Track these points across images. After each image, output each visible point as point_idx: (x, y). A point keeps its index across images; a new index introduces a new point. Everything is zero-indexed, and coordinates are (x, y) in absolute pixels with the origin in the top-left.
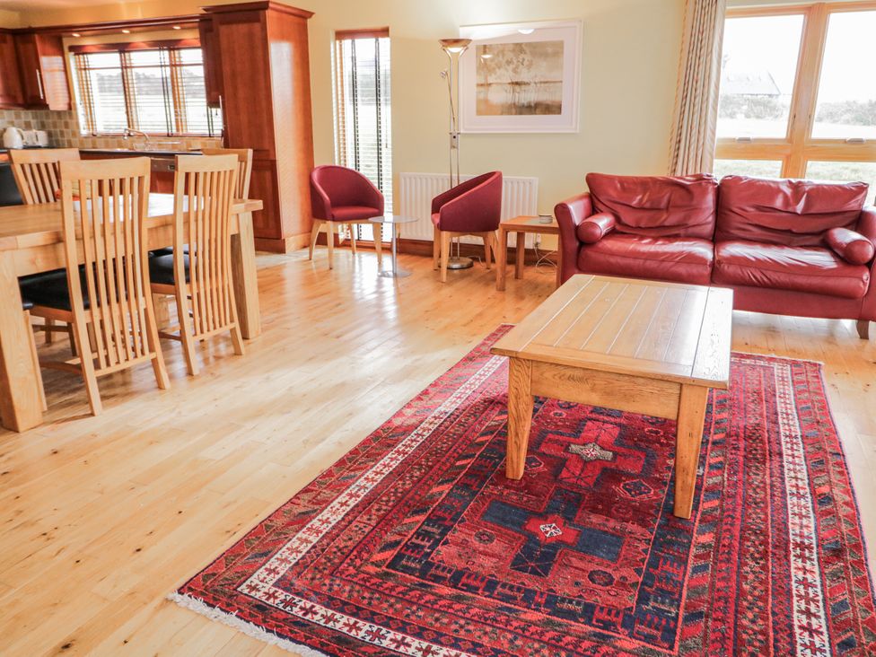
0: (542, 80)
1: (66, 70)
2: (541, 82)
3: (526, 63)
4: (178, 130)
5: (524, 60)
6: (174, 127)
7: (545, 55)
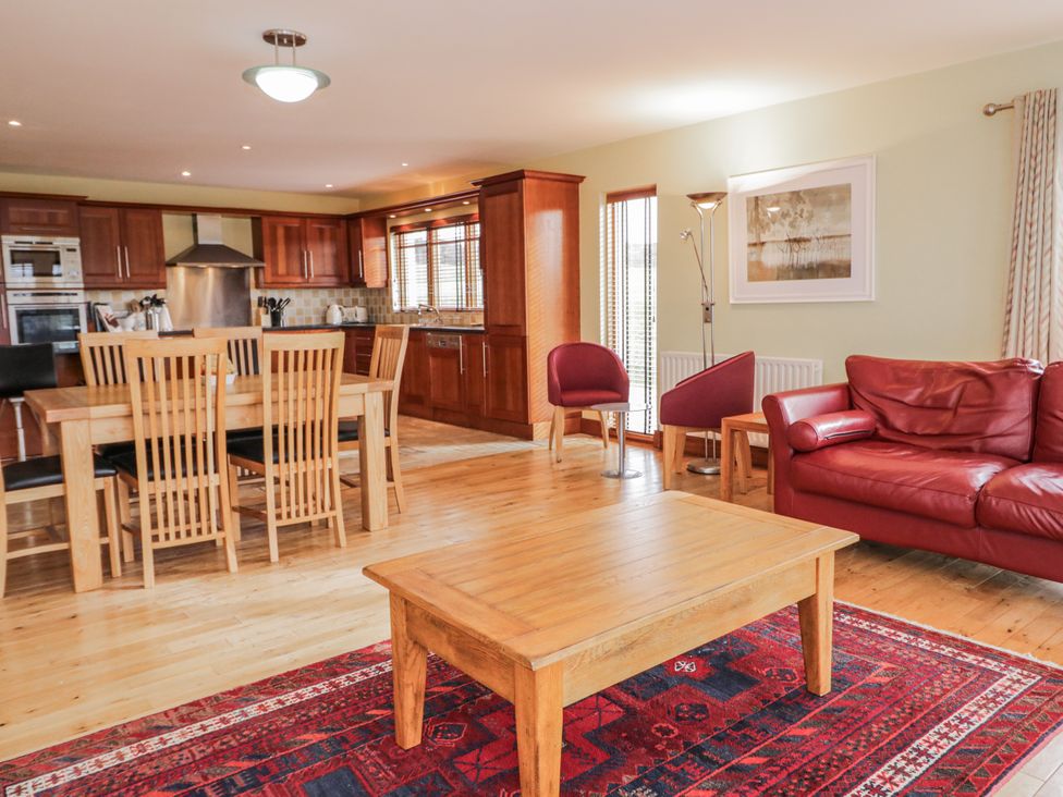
0: (826, 234)
1: (386, 249)
2: (824, 238)
3: (805, 215)
4: (467, 304)
5: (802, 211)
6: (464, 302)
7: (828, 203)
